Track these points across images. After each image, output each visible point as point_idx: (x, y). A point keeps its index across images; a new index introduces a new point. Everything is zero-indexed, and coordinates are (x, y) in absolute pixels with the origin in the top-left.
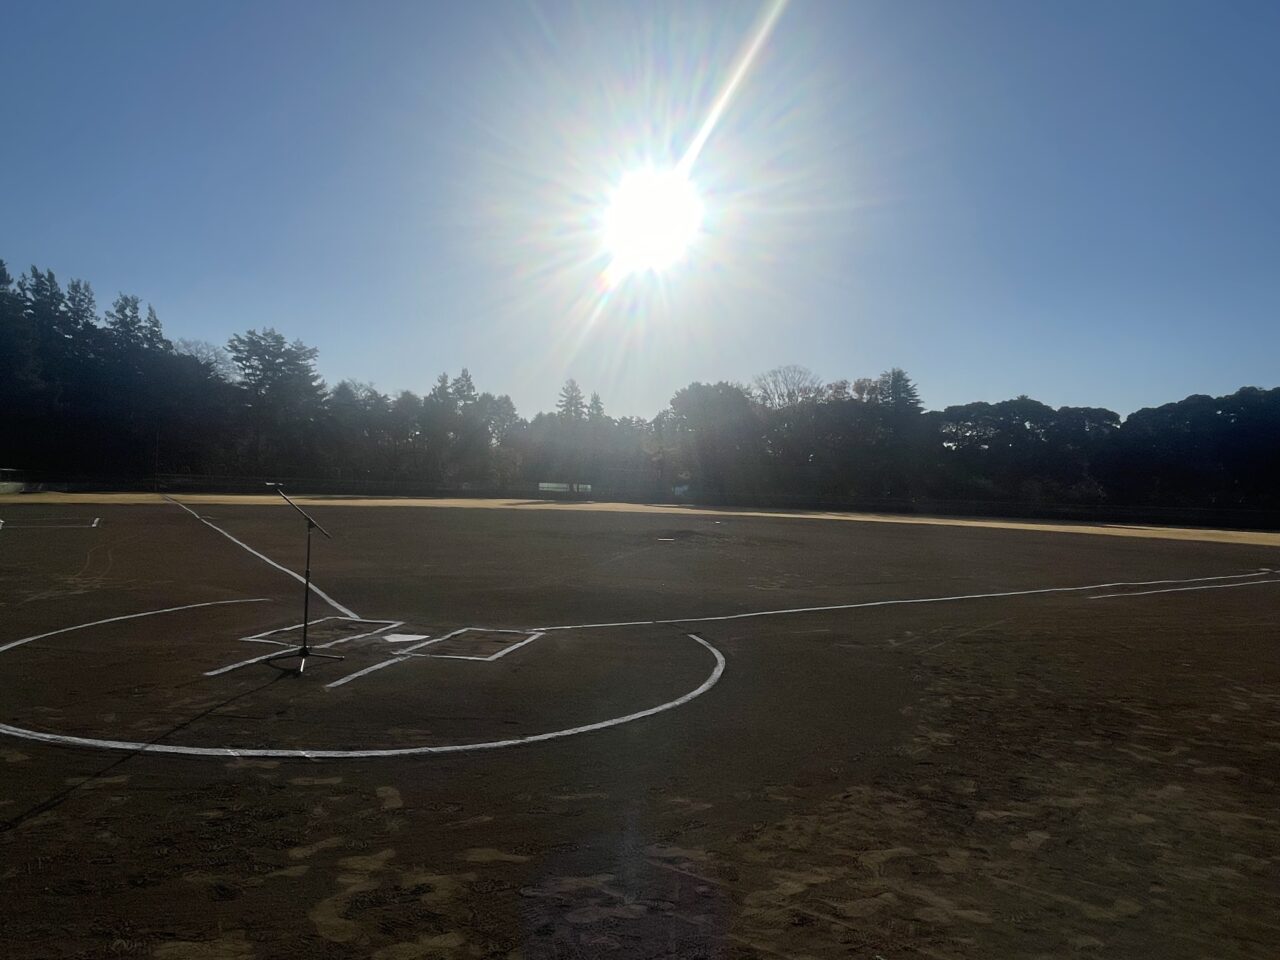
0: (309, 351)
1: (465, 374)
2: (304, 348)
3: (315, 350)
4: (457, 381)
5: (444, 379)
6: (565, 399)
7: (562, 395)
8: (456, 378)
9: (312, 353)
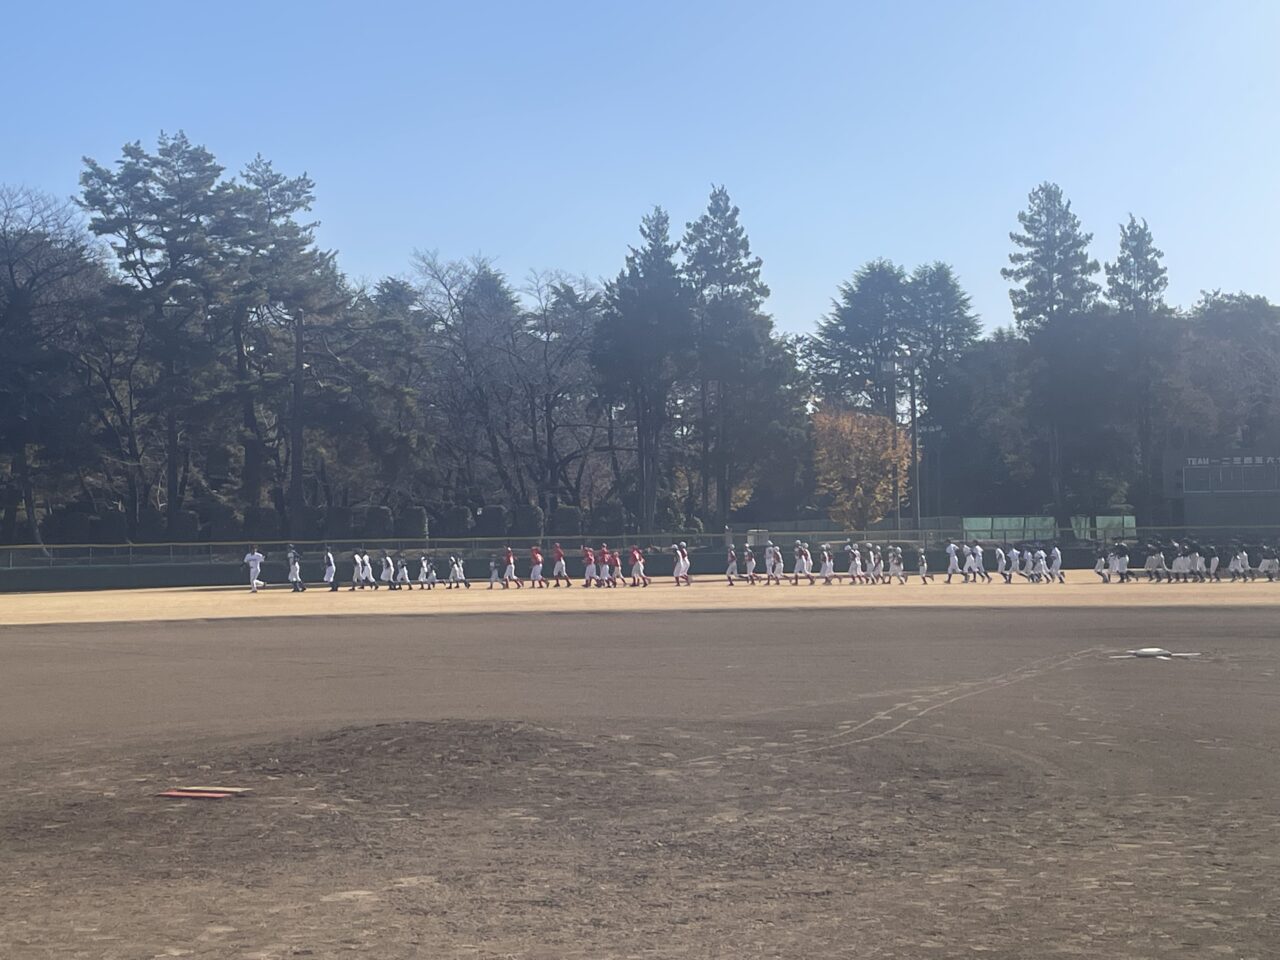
0: (291, 186)
1: (719, 202)
2: (276, 179)
3: (304, 183)
4: (699, 229)
5: (657, 227)
6: (1025, 250)
7: (1018, 239)
8: (695, 219)
9: (297, 192)
